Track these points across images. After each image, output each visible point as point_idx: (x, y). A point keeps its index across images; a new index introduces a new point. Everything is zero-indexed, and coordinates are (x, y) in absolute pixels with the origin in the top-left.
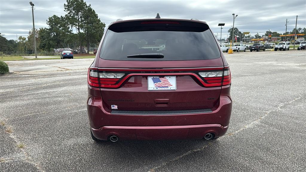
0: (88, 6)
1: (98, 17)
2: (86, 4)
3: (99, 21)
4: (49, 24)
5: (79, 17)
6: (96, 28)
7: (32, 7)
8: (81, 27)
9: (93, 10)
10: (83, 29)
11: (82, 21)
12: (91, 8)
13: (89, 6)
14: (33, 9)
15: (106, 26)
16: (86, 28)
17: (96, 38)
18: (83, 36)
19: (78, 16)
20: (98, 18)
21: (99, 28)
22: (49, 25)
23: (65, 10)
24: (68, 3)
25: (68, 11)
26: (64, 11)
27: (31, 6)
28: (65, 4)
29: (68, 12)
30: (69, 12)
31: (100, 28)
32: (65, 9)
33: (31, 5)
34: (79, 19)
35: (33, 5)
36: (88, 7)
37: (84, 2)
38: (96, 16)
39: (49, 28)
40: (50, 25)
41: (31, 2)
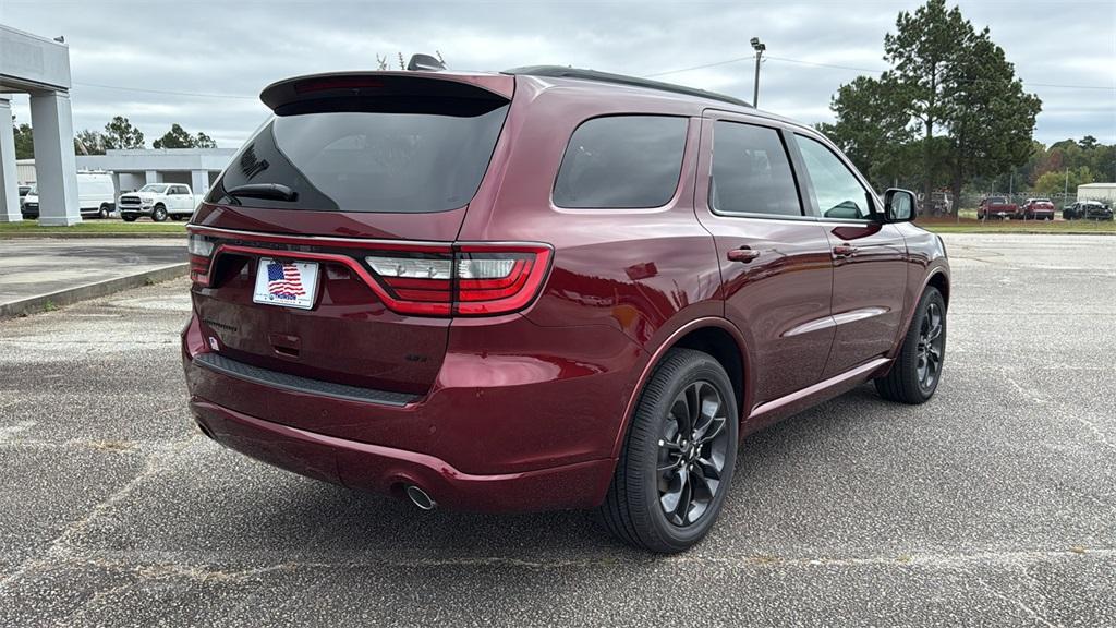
0: (978, 34)
1: (1012, 75)
2: (971, 29)
3: (1017, 87)
4: (839, 110)
5: (937, 78)
6: (1000, 116)
7: (759, 56)
8: (938, 114)
9: (998, 49)
10: (946, 123)
11: (948, 92)
12: (991, 40)
13: (982, 35)
14: (758, 62)
15: (1042, 107)
16: (957, 117)
17: (993, 155)
18: (940, 149)
19: (934, 75)
20: (1014, 79)
21: (1009, 116)
22: (837, 114)
23: (887, 56)
24: (903, 30)
25: (897, 59)
26: (885, 58)
27: (755, 52)
28: (888, 36)
29: (898, 62)
30: (902, 61)
31: (1017, 116)
32: (889, 52)
33: (757, 48)
34: (934, 87)
35: (762, 47)
36: (977, 38)
37: (964, 20)
38: (1006, 71)
39: (835, 125)
40: (840, 112)
41: (755, 39)
